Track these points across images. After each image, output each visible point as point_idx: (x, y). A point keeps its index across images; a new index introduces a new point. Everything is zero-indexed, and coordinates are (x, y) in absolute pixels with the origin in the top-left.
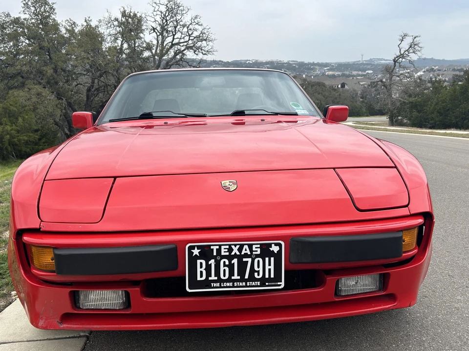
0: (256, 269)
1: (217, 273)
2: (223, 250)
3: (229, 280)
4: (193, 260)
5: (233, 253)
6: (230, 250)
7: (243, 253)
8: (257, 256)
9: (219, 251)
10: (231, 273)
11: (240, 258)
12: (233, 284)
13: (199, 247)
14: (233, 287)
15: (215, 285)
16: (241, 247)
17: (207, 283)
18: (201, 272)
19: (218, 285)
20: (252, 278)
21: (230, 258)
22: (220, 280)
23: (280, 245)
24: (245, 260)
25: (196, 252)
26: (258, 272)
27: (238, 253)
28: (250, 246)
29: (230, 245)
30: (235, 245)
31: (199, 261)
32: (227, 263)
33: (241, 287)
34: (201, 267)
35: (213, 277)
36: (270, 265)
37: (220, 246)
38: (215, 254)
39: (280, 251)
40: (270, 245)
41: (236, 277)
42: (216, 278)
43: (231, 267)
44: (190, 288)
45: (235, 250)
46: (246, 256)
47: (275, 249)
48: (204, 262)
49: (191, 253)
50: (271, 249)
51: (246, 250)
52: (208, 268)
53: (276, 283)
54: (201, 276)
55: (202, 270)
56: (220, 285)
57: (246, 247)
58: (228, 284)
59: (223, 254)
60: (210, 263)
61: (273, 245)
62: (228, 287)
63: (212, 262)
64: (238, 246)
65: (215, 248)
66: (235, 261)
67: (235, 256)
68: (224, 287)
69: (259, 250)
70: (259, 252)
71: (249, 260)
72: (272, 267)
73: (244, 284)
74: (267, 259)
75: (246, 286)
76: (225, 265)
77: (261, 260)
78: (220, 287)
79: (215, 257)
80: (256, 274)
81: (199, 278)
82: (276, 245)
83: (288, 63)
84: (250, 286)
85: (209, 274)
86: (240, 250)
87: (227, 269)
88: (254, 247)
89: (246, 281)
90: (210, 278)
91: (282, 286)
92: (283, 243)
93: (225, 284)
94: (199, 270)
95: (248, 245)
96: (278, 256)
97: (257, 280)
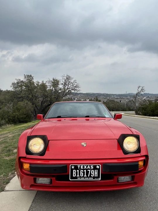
0: (92, 173)
1: (79, 175)
2: (81, 167)
4: (72, 170)
6: (84, 167)
8: (92, 169)
9: (80, 167)
10: (84, 175)
11: (87, 170)
13: (74, 166)
14: (84, 179)
15: (79, 178)
16: (87, 166)
17: (76, 178)
18: (74, 174)
19: (80, 178)
20: (90, 176)
21: (84, 170)
22: (80, 177)
23: (99, 166)
24: (88, 170)
25: (73, 167)
26: (92, 174)
27: (86, 168)
28: (90, 166)
29: (84, 165)
30: (85, 166)
31: (74, 170)
32: (83, 171)
33: (87, 179)
34: (74, 172)
36: (96, 172)
37: (81, 166)
38: (79, 168)
39: (99, 168)
40: (96, 166)
41: (85, 176)
42: (79, 176)
43: (84, 172)
44: (71, 179)
45: (85, 167)
47: (98, 167)
48: (75, 171)
49: (71, 168)
51: (89, 167)
52: (77, 173)
53: (98, 178)
54: (74, 175)
57: (89, 166)
58: (83, 178)
59: (81, 168)
62: (83, 179)
63: (78, 171)
64: (86, 166)
65: (79, 166)
66: (85, 171)
67: (85, 169)
69: (93, 167)
70: (93, 168)
71: (90, 170)
72: (97, 173)
73: (88, 178)
74: (95, 170)
75: (89, 179)
76: (82, 172)
77: (93, 171)
78: (80, 179)
79: (79, 169)
80: (92, 175)
81: (74, 176)
82: (98, 166)
83: (103, 94)
84: (90, 179)
85: (77, 175)
86: (87, 167)
87: (83, 173)
88: (91, 166)
89: (89, 177)
90: (77, 176)
91: (100, 179)
92: (100, 165)
93: (82, 178)
94: (74, 173)
95: (89, 165)
96: (99, 170)
97: (92, 177)
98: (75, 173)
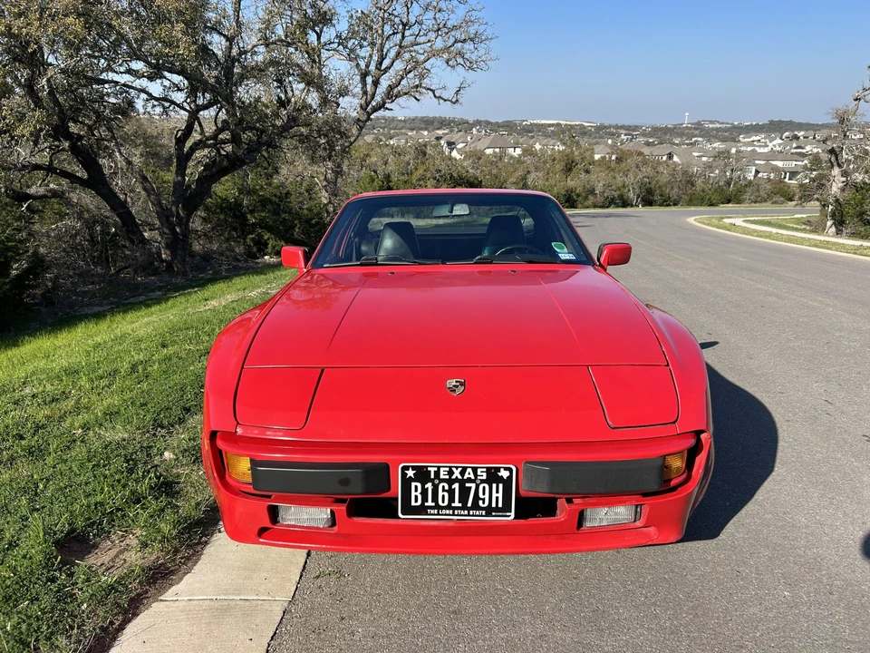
0: (481, 496)
3: (449, 507)
4: (407, 483)
5: (454, 477)
6: (451, 473)
7: (465, 478)
9: (437, 473)
12: (454, 512)
13: (414, 468)
14: (454, 515)
15: (432, 512)
16: (464, 470)
18: (416, 497)
19: (435, 511)
22: (437, 507)
23: (510, 470)
24: (467, 485)
25: (410, 473)
27: (460, 477)
28: (475, 470)
30: (457, 468)
31: (413, 484)
32: (447, 488)
33: (463, 516)
34: (416, 491)
35: (430, 503)
36: (497, 492)
37: (439, 468)
38: (432, 476)
39: (510, 477)
40: (498, 469)
41: (457, 504)
42: (433, 504)
43: (451, 492)
44: (403, 514)
46: (469, 480)
47: (505, 474)
49: (404, 475)
50: (500, 474)
51: (469, 474)
53: (505, 514)
54: (416, 501)
55: (417, 494)
56: (438, 512)
57: (469, 470)
58: (447, 512)
59: (442, 477)
60: (426, 486)
61: (502, 470)
62: (446, 515)
63: (429, 486)
64: (460, 469)
65: (433, 470)
66: (456, 486)
67: (457, 480)
68: (442, 515)
69: (485, 474)
70: (484, 477)
71: (473, 485)
72: (500, 495)
73: (466, 512)
74: (494, 485)
75: (469, 515)
76: (444, 490)
77: (487, 486)
79: (432, 481)
80: (481, 502)
82: (506, 469)
86: (462, 473)
88: (479, 470)
90: (426, 504)
91: (512, 517)
93: (444, 512)
96: (507, 483)
97: (482, 509)
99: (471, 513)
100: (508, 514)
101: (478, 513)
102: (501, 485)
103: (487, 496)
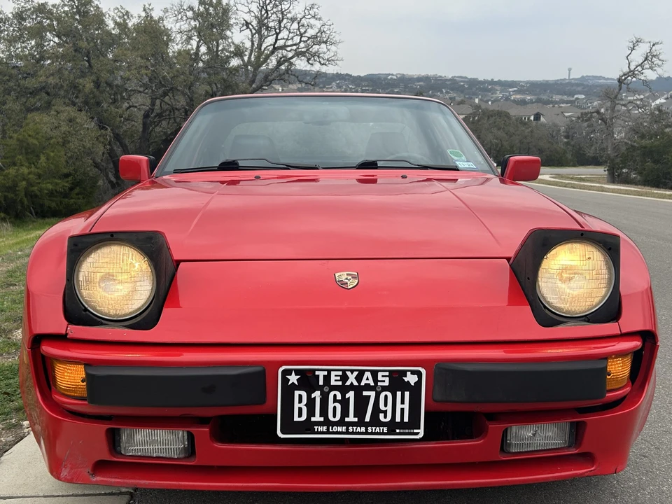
0: (382, 407)
1: (324, 412)
2: (333, 378)
3: (342, 422)
4: (288, 391)
5: (348, 383)
6: (344, 378)
7: (363, 384)
8: (384, 389)
9: (327, 378)
10: (345, 413)
11: (358, 390)
12: (347, 429)
13: (297, 372)
14: (347, 433)
15: (320, 429)
16: (361, 374)
17: (308, 426)
18: (300, 409)
19: (325, 429)
20: (375, 421)
21: (344, 389)
22: (327, 423)
23: (419, 374)
24: (365, 393)
25: (293, 379)
26: (385, 412)
27: (356, 383)
28: (375, 374)
29: (344, 371)
30: (352, 371)
31: (297, 393)
32: (339, 397)
33: (359, 434)
34: (300, 401)
35: (317, 418)
36: (403, 402)
38: (321, 383)
39: (419, 383)
40: (404, 373)
41: (351, 418)
42: (322, 419)
43: (344, 403)
44: (283, 432)
45: (352, 379)
46: (368, 387)
47: (411, 379)
48: (304, 394)
49: (285, 381)
50: (406, 379)
51: (368, 379)
52: (311, 404)
53: (412, 431)
54: (300, 415)
55: (301, 405)
56: (328, 429)
57: (368, 374)
58: (340, 429)
59: (333, 383)
60: (313, 396)
61: (409, 373)
62: (338, 433)
63: (317, 395)
64: (356, 373)
65: (321, 374)
66: (351, 395)
67: (352, 387)
68: (333, 433)
69: (387, 380)
70: (387, 383)
71: (373, 394)
72: (406, 406)
73: (363, 429)
74: (399, 394)
75: (366, 433)
76: (335, 400)
77: (389, 395)
78: (328, 432)
79: (320, 388)
80: (381, 416)
81: (296, 418)
82: (413, 373)
84: (372, 433)
85: (311, 412)
86: (359, 378)
87: (338, 406)
88: (380, 374)
89: (367, 425)
90: (313, 419)
91: (421, 435)
92: (423, 371)
93: (335, 429)
94: (297, 405)
95: (372, 372)
96: (415, 390)
97: (384, 424)
98: (302, 405)
99: (370, 430)
100: (415, 431)
101: (378, 430)
102: (407, 394)
103: (389, 408)
